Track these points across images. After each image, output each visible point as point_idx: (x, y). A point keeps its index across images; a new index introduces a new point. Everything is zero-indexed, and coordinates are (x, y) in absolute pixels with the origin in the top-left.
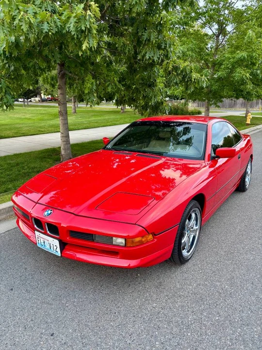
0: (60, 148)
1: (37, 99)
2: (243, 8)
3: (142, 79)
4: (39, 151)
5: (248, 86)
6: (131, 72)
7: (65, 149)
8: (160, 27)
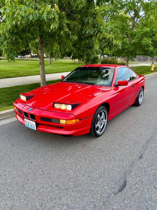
0: (40, 83)
1: (29, 56)
2: (149, 2)
3: (86, 44)
4: (29, 85)
5: (150, 48)
6: (80, 40)
7: (43, 84)
8: (94, 15)
